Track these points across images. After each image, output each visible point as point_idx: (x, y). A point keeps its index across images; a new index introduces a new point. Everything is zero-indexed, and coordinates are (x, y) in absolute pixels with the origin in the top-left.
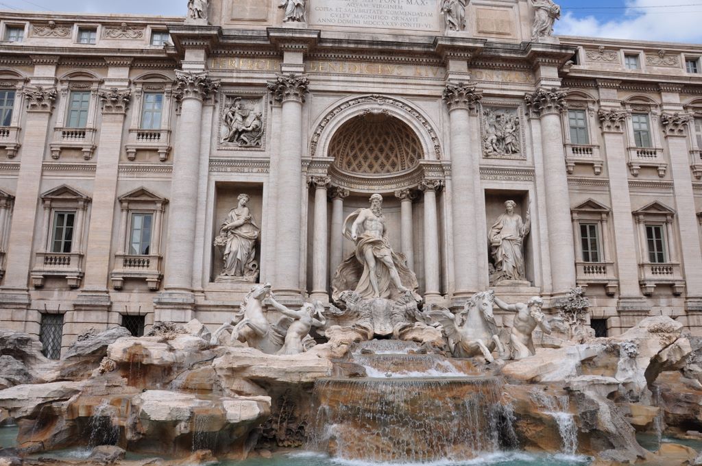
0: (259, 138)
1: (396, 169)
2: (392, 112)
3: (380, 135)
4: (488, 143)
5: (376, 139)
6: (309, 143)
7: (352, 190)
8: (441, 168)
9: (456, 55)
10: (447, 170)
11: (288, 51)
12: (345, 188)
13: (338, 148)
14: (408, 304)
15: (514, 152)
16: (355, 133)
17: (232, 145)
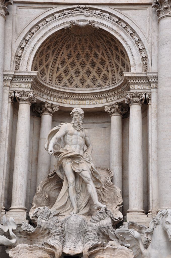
1: (107, 83)
3: (91, 49)
5: (87, 53)
6: (13, 57)
7: (61, 105)
8: (147, 80)
10: (153, 82)
12: (54, 103)
13: (47, 63)
14: (102, 222)
16: (64, 47)
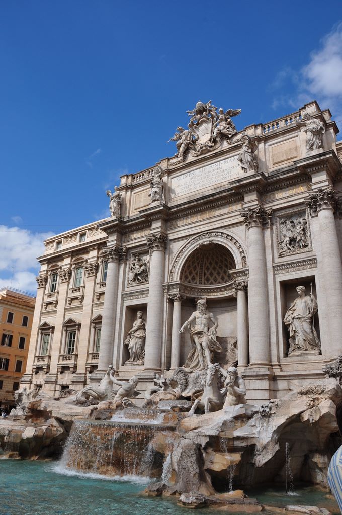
0: (147, 276)
2: (215, 240)
4: (283, 245)
6: (169, 273)
8: (244, 272)
9: (246, 189)
11: (153, 221)
13: (196, 271)
15: (305, 246)
16: (205, 259)
17: (134, 283)
